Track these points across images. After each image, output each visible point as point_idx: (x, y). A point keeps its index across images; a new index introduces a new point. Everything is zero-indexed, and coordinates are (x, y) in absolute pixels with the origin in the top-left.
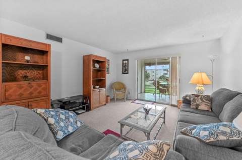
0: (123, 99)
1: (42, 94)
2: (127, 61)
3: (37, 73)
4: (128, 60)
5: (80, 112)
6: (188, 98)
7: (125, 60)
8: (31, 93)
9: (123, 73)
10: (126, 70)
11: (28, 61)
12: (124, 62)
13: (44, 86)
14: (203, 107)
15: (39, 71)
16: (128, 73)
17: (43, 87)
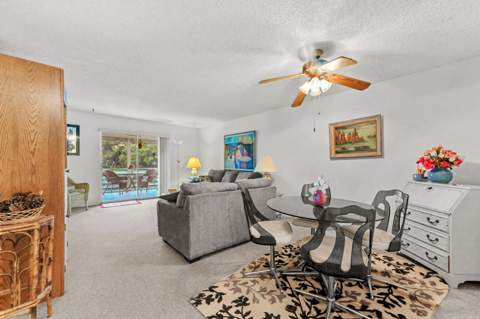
4: (77, 127)
16: (77, 153)
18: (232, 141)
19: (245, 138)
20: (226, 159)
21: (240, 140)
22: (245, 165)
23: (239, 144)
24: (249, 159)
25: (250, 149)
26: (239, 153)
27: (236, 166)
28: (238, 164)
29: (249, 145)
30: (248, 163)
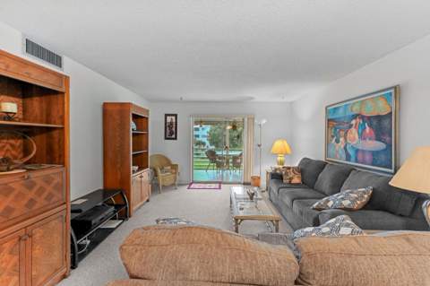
0: (174, 184)
1: (54, 199)
2: (174, 118)
3: (8, 147)
4: (176, 116)
5: (114, 226)
6: (278, 172)
7: (169, 115)
8: (32, 202)
9: (166, 138)
10: (171, 133)
11: (8, 116)
12: (169, 119)
13: (57, 180)
14: (296, 180)
15: (12, 141)
16: (176, 138)
17: (55, 182)
18: (340, 113)
19: (370, 104)
20: (328, 144)
21: (356, 109)
22: (368, 157)
23: (355, 117)
24: (380, 146)
25: (382, 126)
26: (354, 133)
27: (348, 157)
28: (352, 153)
29: (379, 118)
30: (374, 154)
